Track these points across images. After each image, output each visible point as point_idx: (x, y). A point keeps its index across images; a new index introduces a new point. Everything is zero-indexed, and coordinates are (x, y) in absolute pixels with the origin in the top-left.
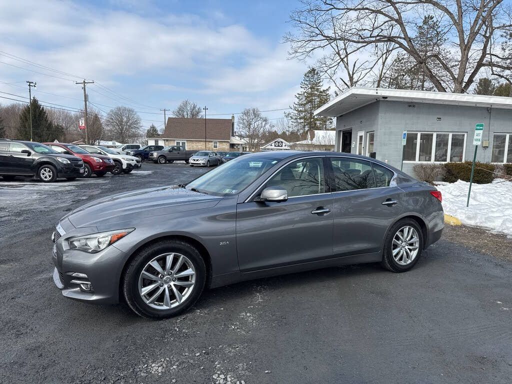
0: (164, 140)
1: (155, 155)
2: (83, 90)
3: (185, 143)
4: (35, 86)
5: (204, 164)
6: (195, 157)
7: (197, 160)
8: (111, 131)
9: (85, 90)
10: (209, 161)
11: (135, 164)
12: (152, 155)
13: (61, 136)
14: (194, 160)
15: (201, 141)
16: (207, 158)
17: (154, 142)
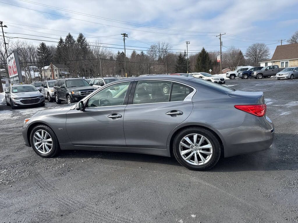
0: (272, 62)
1: (255, 73)
2: (220, 40)
3: (288, 62)
4: (189, 44)
5: (288, 77)
6: (280, 73)
7: (282, 75)
8: (249, 59)
9: (220, 39)
10: (292, 74)
11: (220, 82)
12: (253, 73)
13: (214, 67)
14: (280, 75)
15: (295, 60)
16: (291, 72)
17: (264, 64)
